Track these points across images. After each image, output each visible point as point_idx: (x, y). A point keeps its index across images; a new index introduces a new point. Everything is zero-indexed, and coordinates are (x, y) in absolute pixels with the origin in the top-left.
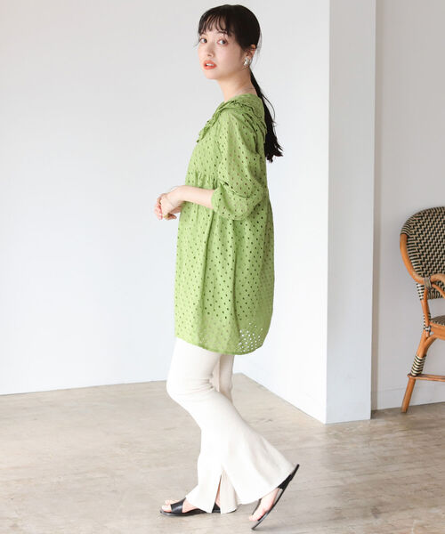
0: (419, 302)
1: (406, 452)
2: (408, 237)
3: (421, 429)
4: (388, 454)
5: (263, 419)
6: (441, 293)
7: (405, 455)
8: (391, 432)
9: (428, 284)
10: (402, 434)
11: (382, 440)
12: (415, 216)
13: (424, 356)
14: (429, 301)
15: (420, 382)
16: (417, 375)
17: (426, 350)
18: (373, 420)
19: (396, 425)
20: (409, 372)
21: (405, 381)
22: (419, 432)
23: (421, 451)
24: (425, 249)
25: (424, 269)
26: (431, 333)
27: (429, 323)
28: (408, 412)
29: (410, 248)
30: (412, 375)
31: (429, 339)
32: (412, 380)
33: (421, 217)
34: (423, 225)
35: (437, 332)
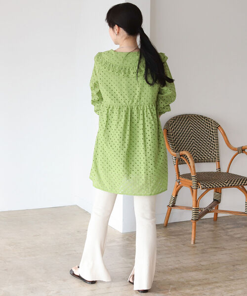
0: (174, 166)
1: (166, 248)
2: (168, 131)
6: (186, 161)
7: (166, 250)
9: (178, 156)
10: (164, 238)
12: (171, 119)
13: (176, 195)
14: (179, 166)
15: (174, 210)
16: (172, 206)
17: (177, 192)
19: (161, 234)
20: (168, 204)
21: (166, 209)
22: (174, 237)
23: (175, 248)
24: (177, 137)
25: (176, 148)
26: (180, 183)
27: (179, 178)
28: (167, 227)
29: (169, 137)
30: (169, 206)
31: (179, 186)
32: (169, 209)
33: (175, 120)
34: (176, 124)
35: (183, 183)
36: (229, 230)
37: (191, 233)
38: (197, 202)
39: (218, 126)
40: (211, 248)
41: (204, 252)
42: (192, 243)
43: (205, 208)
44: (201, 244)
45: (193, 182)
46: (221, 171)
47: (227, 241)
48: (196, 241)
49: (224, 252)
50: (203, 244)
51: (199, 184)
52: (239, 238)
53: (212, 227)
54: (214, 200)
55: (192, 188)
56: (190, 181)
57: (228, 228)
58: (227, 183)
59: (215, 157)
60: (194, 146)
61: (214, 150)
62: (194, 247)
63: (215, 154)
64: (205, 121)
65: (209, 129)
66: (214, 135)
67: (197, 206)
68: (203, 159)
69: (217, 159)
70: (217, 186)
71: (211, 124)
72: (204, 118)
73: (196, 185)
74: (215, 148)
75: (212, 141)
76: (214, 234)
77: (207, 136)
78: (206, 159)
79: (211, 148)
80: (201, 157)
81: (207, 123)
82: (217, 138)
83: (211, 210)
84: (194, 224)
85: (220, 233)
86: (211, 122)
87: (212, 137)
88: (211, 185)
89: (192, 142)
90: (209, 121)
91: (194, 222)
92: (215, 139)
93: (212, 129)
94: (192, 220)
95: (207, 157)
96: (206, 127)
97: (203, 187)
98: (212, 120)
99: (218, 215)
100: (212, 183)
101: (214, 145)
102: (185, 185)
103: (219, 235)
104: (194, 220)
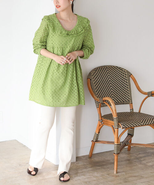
0: (96, 108)
1: (95, 179)
2: (91, 80)
4: (86, 180)
6: (107, 104)
7: (95, 180)
8: (86, 168)
9: (101, 102)
10: (91, 169)
11: (82, 172)
12: (93, 70)
13: (99, 132)
14: (101, 108)
15: (97, 144)
16: (96, 141)
17: (100, 130)
19: (87, 164)
20: (92, 140)
21: (90, 144)
22: (98, 167)
23: (101, 177)
24: (98, 85)
25: (98, 94)
26: (102, 123)
27: (101, 118)
28: (92, 158)
29: (92, 85)
30: (93, 141)
31: (101, 125)
32: (93, 143)
33: (96, 70)
34: (97, 74)
35: (105, 123)
36: (142, 159)
37: (113, 163)
38: (118, 138)
39: (130, 75)
40: (131, 176)
41: (127, 181)
42: (115, 173)
43: (122, 142)
45: (115, 122)
46: (134, 111)
47: (143, 169)
48: (118, 171)
49: (143, 180)
50: (124, 173)
51: (120, 124)
52: (151, 166)
53: (128, 157)
54: (129, 134)
55: (114, 128)
56: (112, 122)
57: (141, 157)
58: (142, 122)
59: (129, 100)
60: (112, 92)
61: (128, 94)
62: (117, 176)
63: (128, 97)
64: (119, 71)
65: (123, 77)
66: (127, 82)
67: (119, 142)
68: (119, 102)
69: (130, 101)
70: (134, 125)
71: (124, 73)
72: (119, 68)
73: (117, 125)
74: (128, 92)
75: (126, 87)
76: (131, 163)
77: (122, 83)
78: (122, 102)
79: (125, 93)
80: (117, 100)
81: (121, 73)
82: (130, 84)
83: (128, 144)
84: (116, 157)
85: (135, 162)
86: (125, 71)
87: (126, 84)
88: (129, 125)
89: (110, 89)
90: (123, 70)
91: (116, 155)
92: (128, 85)
93: (126, 78)
94: (115, 154)
95: (123, 100)
96: (120, 76)
97: (123, 127)
98: (125, 70)
99: (131, 146)
100: (131, 123)
101: (128, 90)
102: (107, 124)
103: (135, 164)
104: (116, 154)
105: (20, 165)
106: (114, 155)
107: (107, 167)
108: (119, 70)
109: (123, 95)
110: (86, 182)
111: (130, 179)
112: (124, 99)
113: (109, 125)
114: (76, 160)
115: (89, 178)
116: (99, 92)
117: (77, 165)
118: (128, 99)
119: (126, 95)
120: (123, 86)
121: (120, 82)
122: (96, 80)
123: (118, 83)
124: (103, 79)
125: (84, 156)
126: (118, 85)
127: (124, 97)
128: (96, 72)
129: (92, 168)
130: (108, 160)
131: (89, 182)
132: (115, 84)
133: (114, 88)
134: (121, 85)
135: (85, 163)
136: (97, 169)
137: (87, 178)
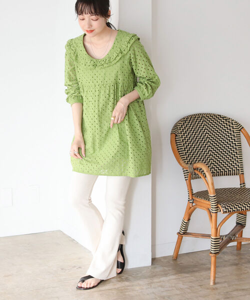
0: (185, 181)
1: (178, 292)
2: (176, 136)
3: (187, 273)
4: (165, 294)
5: (75, 267)
6: (200, 175)
7: (177, 295)
8: (166, 275)
9: (191, 170)
10: (174, 277)
11: (160, 282)
12: (180, 120)
13: (189, 220)
14: (192, 181)
15: (186, 238)
16: (184, 233)
17: (190, 215)
18: (153, 266)
19: (169, 270)
20: (179, 231)
21: (175, 237)
23: (189, 290)
24: (188, 144)
25: (188, 158)
26: (194, 204)
27: (192, 197)
28: (177, 260)
29: (178, 144)
30: (180, 233)
31: (192, 208)
32: (180, 237)
33: (185, 121)
34: (187, 127)
35: (197, 204)
37: (210, 269)
38: (217, 229)
39: (240, 128)
40: (237, 290)
41: (228, 296)
42: (212, 283)
43: (226, 236)
44: (224, 285)
45: (212, 203)
46: (247, 187)
48: (217, 280)
50: (226, 285)
51: (219, 206)
53: (235, 260)
54: (238, 224)
55: (210, 212)
56: (207, 202)
59: (238, 168)
60: (211, 155)
61: (237, 160)
62: (214, 289)
63: (237, 164)
64: (224, 122)
65: (229, 132)
66: (236, 140)
67: (218, 235)
68: (222, 172)
69: (240, 171)
70: (243, 208)
71: (231, 126)
72: (223, 118)
73: (215, 208)
74: (237, 157)
75: (233, 148)
76: (239, 269)
77: (226, 141)
78: (226, 171)
79: (232, 157)
80: (219, 168)
81: (227, 125)
82: (240, 143)
83: (234, 238)
84: (213, 259)
85: (246, 267)
86: (232, 123)
87: (234, 142)
88: (235, 208)
89: (207, 150)
90: (229, 121)
91: (214, 256)
92: (237, 144)
93: (233, 133)
94: (211, 253)
95: (228, 169)
96: (225, 130)
97: (225, 210)
98: (233, 120)
99: (243, 243)
100: (237, 204)
101: (236, 152)
102: (201, 206)
103: (245, 270)
104: (215, 253)
105: (62, 269)
106: (211, 255)
107: (201, 275)
108: (222, 120)
109: (228, 161)
110: (164, 297)
111: (235, 293)
112: (230, 166)
113: (204, 207)
114: (152, 263)
115: (169, 290)
116: (190, 154)
117: (152, 270)
118: (236, 168)
119: (234, 160)
120: (228, 147)
121: (224, 139)
122: (184, 135)
123: (221, 141)
124: (196, 134)
125: (165, 258)
126: (221, 145)
127: (230, 164)
128: (186, 123)
129: (177, 275)
130: (202, 264)
131: (169, 297)
132: (216, 143)
133: (215, 149)
134: (226, 145)
135: (165, 268)
136: (184, 278)
137: (166, 291)
